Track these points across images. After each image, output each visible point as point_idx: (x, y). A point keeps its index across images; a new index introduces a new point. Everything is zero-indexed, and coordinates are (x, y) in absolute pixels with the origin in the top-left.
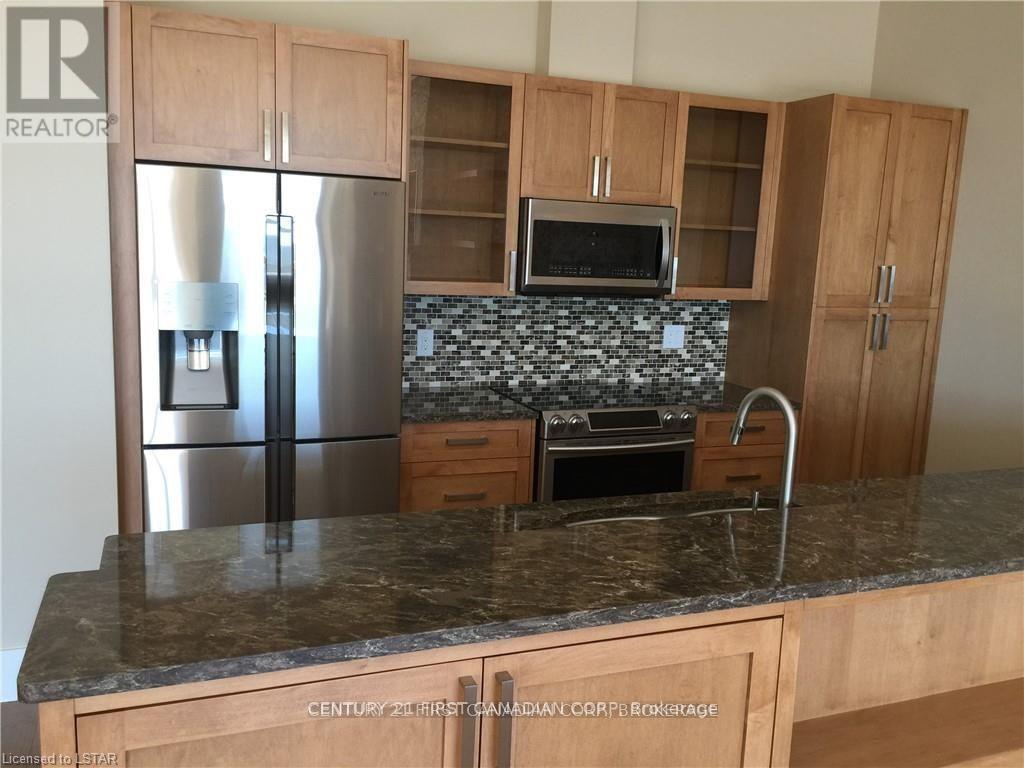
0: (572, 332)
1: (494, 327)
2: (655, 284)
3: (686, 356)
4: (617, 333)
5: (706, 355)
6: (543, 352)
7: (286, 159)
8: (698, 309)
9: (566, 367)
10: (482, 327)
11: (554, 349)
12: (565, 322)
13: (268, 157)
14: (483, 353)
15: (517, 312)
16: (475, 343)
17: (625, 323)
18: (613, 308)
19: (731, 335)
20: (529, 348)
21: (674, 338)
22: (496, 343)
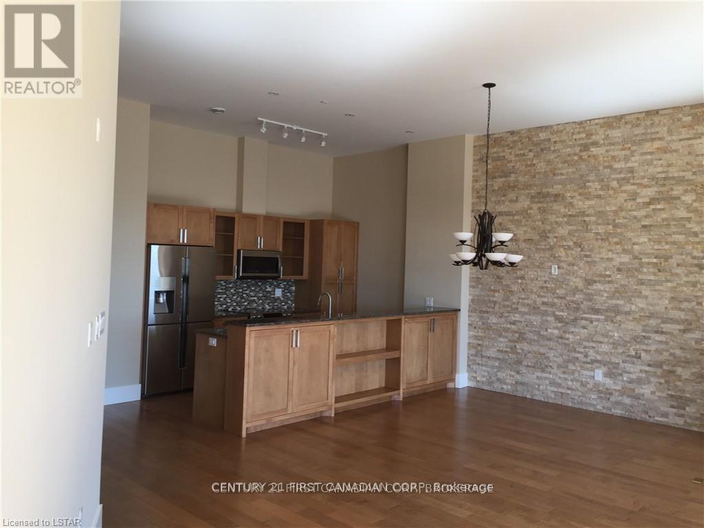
0: (247, 292)
1: (224, 291)
2: (276, 275)
3: (282, 299)
4: (261, 292)
5: (288, 299)
6: (239, 299)
7: (185, 242)
8: (285, 283)
9: (246, 304)
10: (221, 291)
11: (242, 298)
12: (245, 289)
13: (181, 241)
14: (221, 299)
15: (231, 286)
16: (219, 296)
17: (264, 288)
18: (260, 284)
19: (296, 292)
20: (235, 297)
21: (278, 293)
22: (225, 296)
